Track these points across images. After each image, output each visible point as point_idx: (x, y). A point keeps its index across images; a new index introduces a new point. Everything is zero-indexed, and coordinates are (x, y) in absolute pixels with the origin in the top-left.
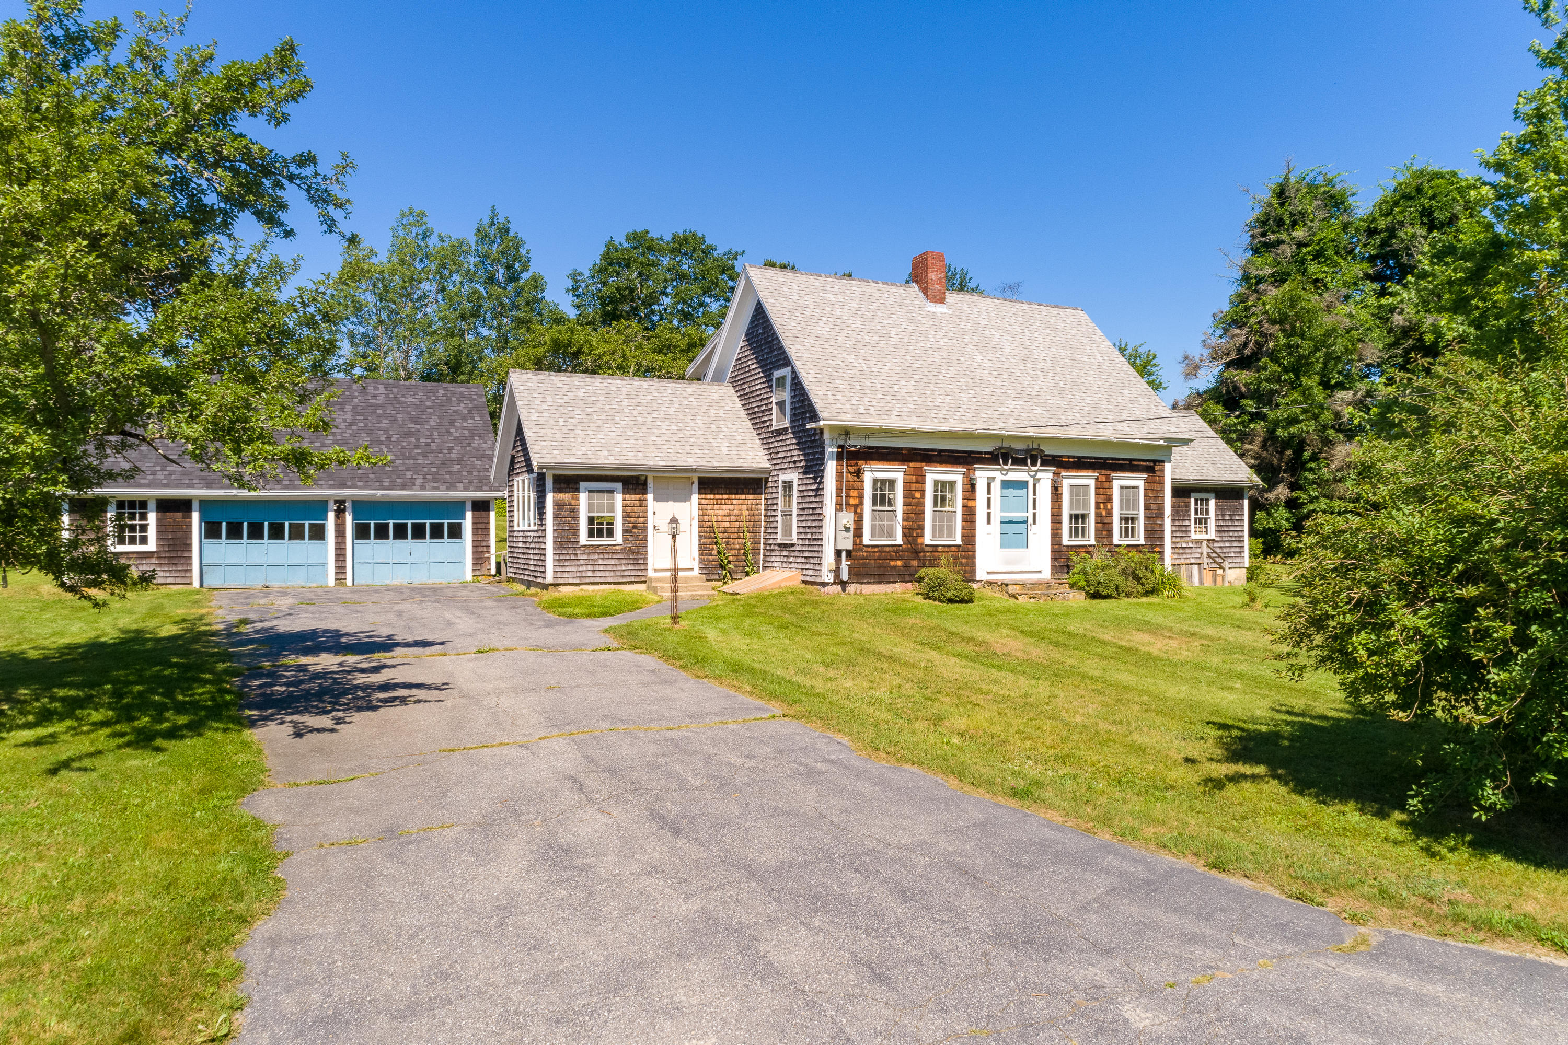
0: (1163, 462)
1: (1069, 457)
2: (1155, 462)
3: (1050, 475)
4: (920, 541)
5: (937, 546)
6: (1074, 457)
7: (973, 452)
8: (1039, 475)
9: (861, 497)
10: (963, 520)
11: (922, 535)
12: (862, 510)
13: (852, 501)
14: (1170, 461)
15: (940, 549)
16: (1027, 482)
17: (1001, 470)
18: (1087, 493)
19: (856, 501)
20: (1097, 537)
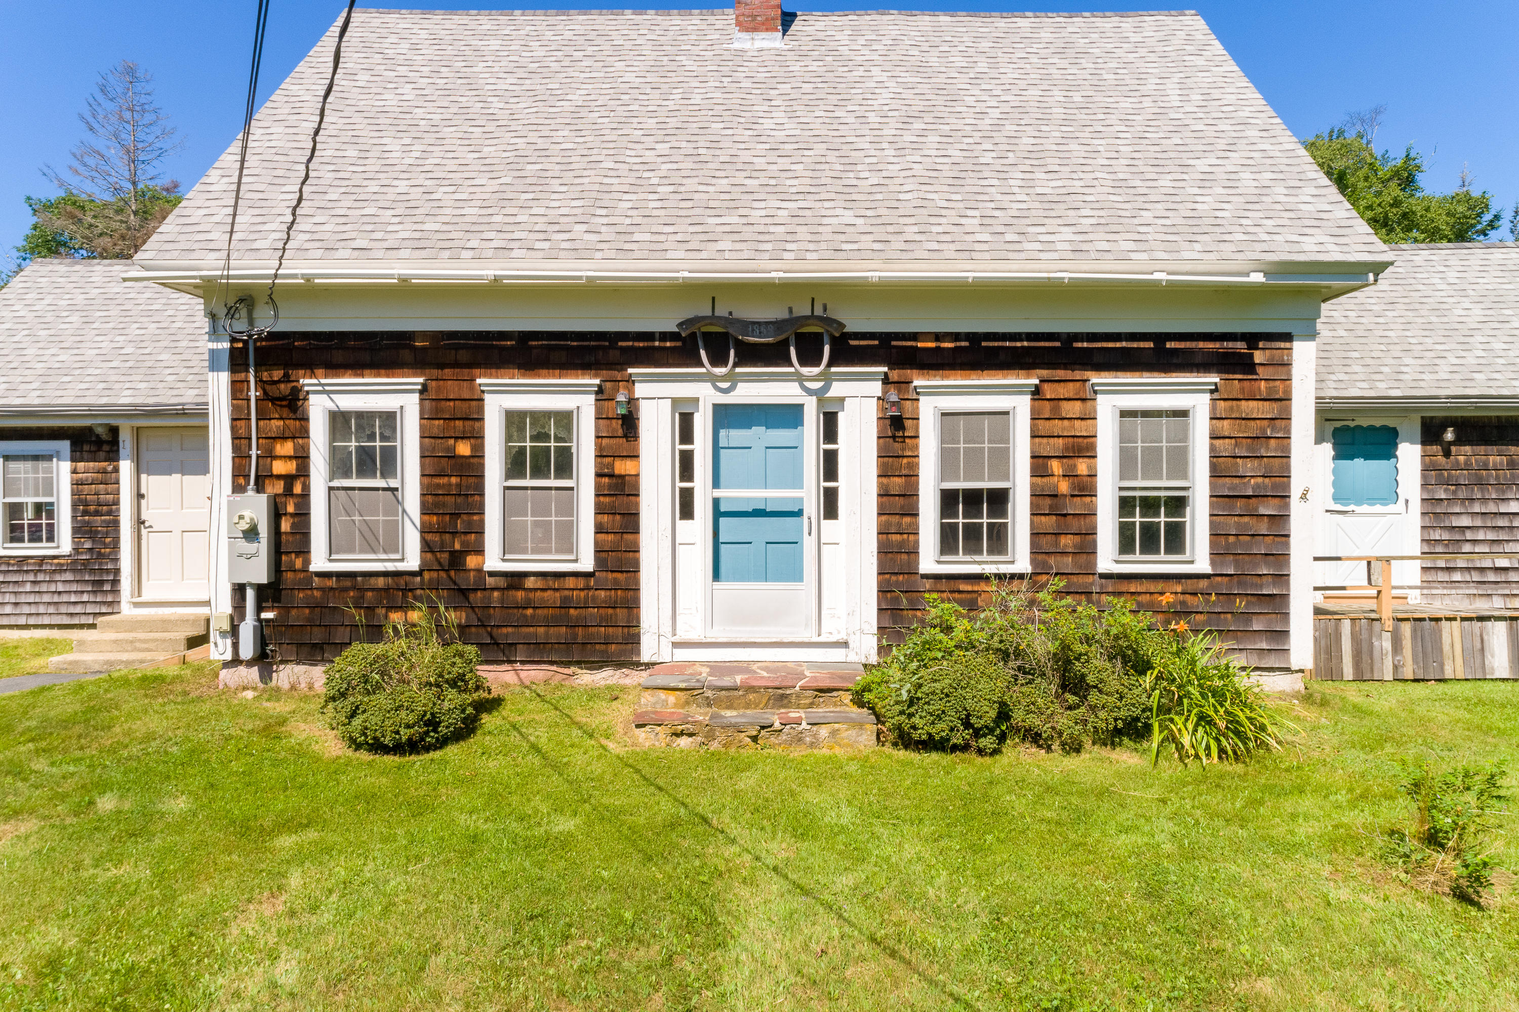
0: (1288, 337)
1: (938, 337)
2: (1253, 339)
3: (876, 388)
4: (471, 561)
5: (525, 575)
6: (956, 337)
7: (625, 336)
8: (837, 389)
9: (302, 458)
10: (600, 510)
11: (480, 551)
12: (306, 487)
13: (279, 467)
14: (1311, 335)
15: (530, 583)
16: (800, 407)
17: (713, 379)
18: (1003, 435)
19: (289, 467)
20: (1036, 551)
